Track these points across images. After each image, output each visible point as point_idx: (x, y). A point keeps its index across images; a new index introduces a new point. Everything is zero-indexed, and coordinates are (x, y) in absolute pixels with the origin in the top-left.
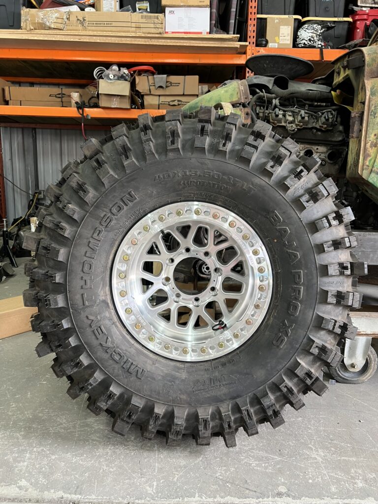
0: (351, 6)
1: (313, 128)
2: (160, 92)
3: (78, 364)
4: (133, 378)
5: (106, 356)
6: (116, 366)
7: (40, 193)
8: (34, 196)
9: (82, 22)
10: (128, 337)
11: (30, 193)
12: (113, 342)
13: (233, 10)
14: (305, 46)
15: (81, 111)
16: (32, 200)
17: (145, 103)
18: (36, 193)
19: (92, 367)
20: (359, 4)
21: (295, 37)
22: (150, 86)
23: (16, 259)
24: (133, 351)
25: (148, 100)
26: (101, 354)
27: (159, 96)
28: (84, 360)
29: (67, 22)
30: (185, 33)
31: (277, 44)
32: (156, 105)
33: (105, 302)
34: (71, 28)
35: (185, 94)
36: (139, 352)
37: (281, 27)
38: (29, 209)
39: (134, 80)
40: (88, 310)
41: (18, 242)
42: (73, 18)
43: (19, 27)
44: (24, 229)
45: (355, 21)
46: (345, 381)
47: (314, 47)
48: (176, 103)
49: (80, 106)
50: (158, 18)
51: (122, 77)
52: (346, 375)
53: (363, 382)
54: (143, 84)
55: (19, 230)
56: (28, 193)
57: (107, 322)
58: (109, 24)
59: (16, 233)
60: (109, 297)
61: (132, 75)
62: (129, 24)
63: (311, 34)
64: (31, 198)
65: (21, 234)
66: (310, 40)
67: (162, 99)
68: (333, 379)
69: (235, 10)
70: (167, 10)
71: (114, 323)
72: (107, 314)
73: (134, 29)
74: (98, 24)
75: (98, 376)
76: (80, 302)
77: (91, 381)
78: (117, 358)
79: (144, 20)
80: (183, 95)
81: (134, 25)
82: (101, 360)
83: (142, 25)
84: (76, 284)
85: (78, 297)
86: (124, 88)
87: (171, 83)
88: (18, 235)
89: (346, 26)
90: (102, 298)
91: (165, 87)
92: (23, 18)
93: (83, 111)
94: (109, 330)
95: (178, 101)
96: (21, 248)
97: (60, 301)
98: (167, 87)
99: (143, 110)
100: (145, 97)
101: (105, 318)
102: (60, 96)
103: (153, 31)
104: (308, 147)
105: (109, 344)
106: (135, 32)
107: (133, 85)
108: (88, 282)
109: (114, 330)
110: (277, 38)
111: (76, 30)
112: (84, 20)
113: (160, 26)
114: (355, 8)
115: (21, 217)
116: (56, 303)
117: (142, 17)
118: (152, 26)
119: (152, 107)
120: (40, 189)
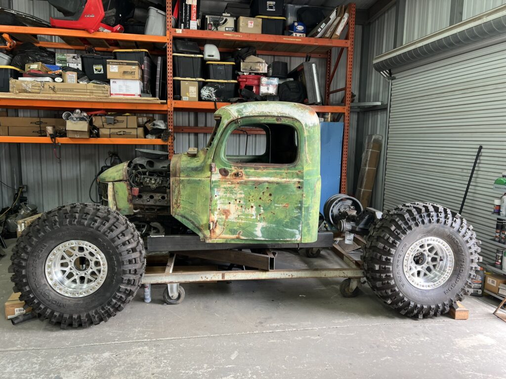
0: (236, 72)
1: (164, 186)
2: (111, 126)
3: (40, 308)
4: (62, 308)
5: (50, 303)
6: (55, 306)
7: (23, 188)
8: (19, 190)
9: (53, 89)
10: (58, 294)
11: (16, 188)
12: (51, 297)
13: (158, 76)
14: (205, 100)
15: (53, 140)
16: (17, 194)
17: (100, 133)
18: (21, 188)
19: (46, 308)
20: (242, 70)
21: (199, 94)
22: (103, 123)
23: (4, 240)
24: (60, 299)
25: (103, 131)
26: (48, 302)
27: (110, 128)
28: (42, 306)
29: (42, 88)
30: (124, 95)
31: (188, 98)
32: (107, 134)
33: (45, 284)
34: (45, 92)
35: (128, 127)
36: (63, 299)
37: (190, 87)
38: (14, 201)
39: (92, 120)
40: (39, 289)
41: (6, 227)
42: (46, 86)
43: (8, 91)
44: (11, 218)
45: (239, 82)
46: (171, 304)
47: (210, 101)
48: (122, 133)
49: (53, 136)
50: (104, 88)
51: (82, 119)
52: (171, 301)
53: (179, 303)
54: (98, 121)
55: (7, 218)
56: (14, 189)
57: (48, 291)
58: (71, 90)
59: (4, 220)
60: (46, 282)
61: (90, 117)
62: (85, 91)
63: (208, 93)
64: (16, 192)
65: (8, 222)
66: (208, 96)
67: (112, 131)
68: (166, 303)
69: (159, 76)
70: (111, 81)
71: (51, 291)
72: (47, 288)
73: (88, 94)
74: (64, 90)
75: (49, 311)
76: (35, 287)
77: (46, 313)
78: (54, 302)
79: (95, 89)
80: (127, 128)
81: (88, 91)
82: (49, 305)
83: (94, 91)
84: (32, 281)
85: (34, 285)
86: (84, 126)
87: (118, 121)
88: (6, 222)
89: (234, 85)
90: (44, 283)
91: (113, 123)
92: (11, 86)
93: (55, 140)
94: (49, 294)
95: (123, 132)
96: (8, 232)
97: (27, 288)
98: (115, 123)
99: (99, 138)
100: (100, 129)
101: (46, 290)
102: (39, 123)
103: (102, 95)
104: (163, 195)
105: (50, 298)
106: (90, 95)
107: (91, 123)
108: (37, 279)
109: (51, 293)
110: (187, 94)
111: (49, 93)
112: (54, 87)
113: (106, 92)
114: (240, 73)
115: (8, 207)
116: (26, 289)
117: (94, 86)
118: (101, 92)
119: (105, 136)
120: (23, 184)
